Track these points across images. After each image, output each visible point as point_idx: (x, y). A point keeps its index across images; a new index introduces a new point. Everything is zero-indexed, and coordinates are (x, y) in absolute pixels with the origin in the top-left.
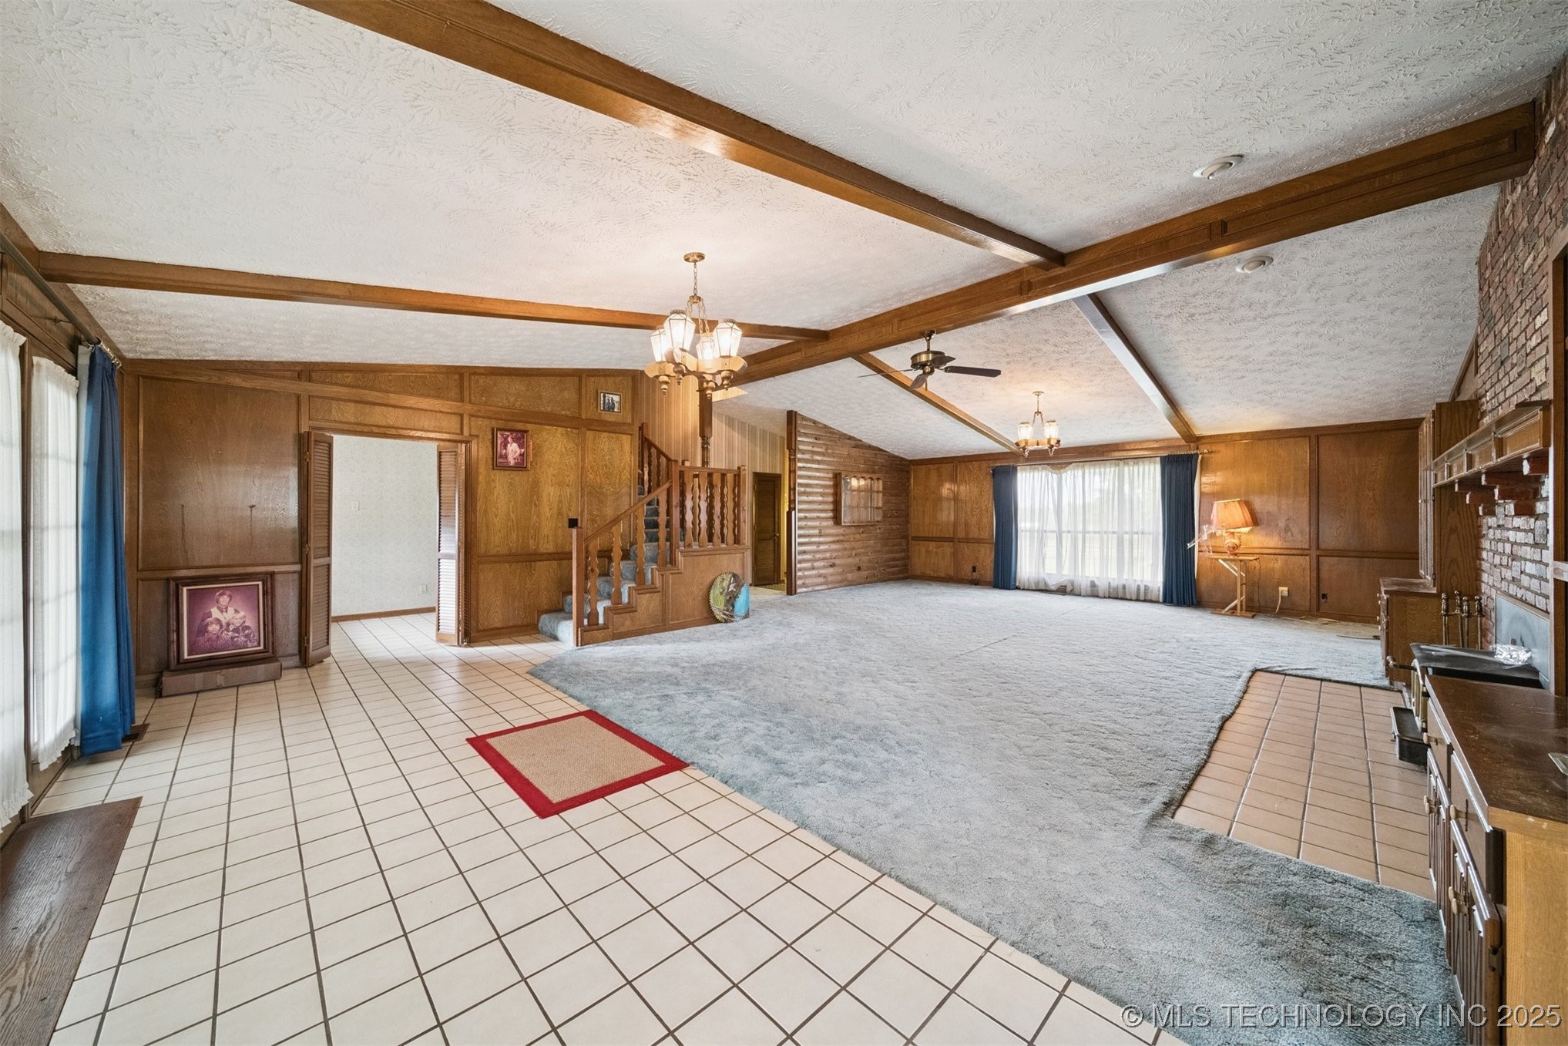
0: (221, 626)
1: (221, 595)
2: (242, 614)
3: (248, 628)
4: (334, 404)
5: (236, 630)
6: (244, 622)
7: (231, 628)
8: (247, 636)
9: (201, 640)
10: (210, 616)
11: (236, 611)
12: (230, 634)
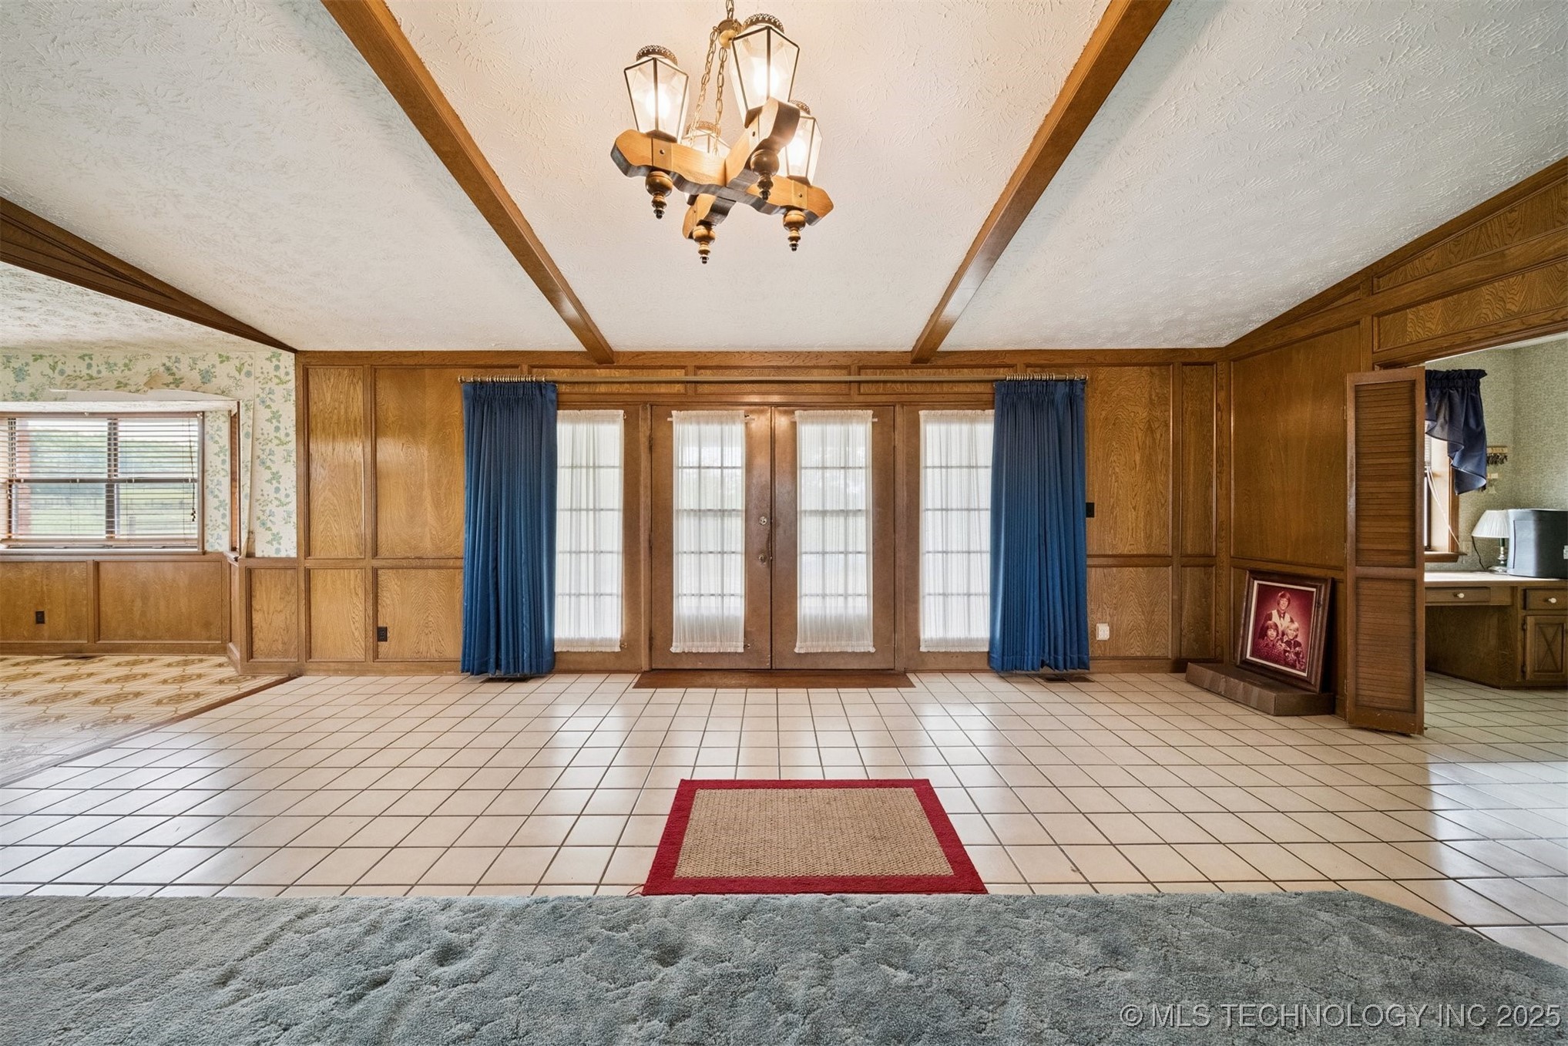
0: (1278, 633)
1: (1283, 596)
2: (1296, 625)
3: (1298, 644)
4: (1410, 314)
5: (1288, 643)
6: (1296, 636)
7: (1285, 639)
8: (1297, 654)
9: (1262, 643)
10: (1271, 620)
11: (1292, 621)
12: (1283, 645)
